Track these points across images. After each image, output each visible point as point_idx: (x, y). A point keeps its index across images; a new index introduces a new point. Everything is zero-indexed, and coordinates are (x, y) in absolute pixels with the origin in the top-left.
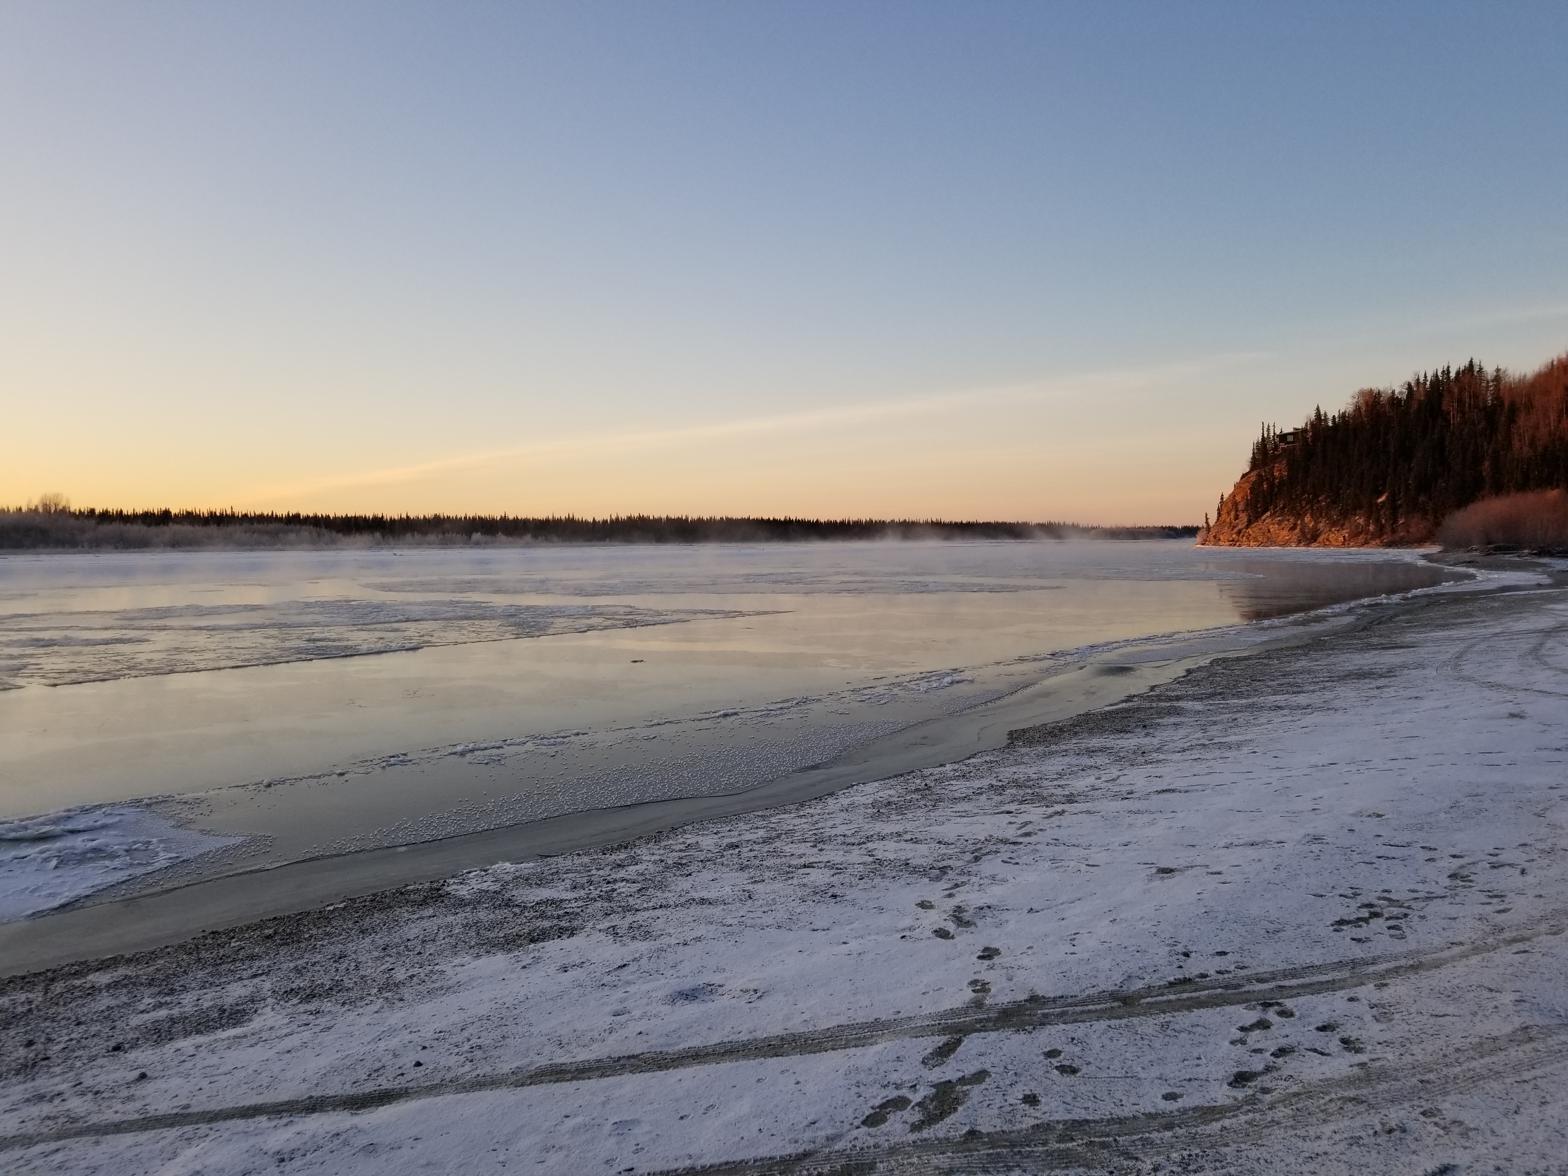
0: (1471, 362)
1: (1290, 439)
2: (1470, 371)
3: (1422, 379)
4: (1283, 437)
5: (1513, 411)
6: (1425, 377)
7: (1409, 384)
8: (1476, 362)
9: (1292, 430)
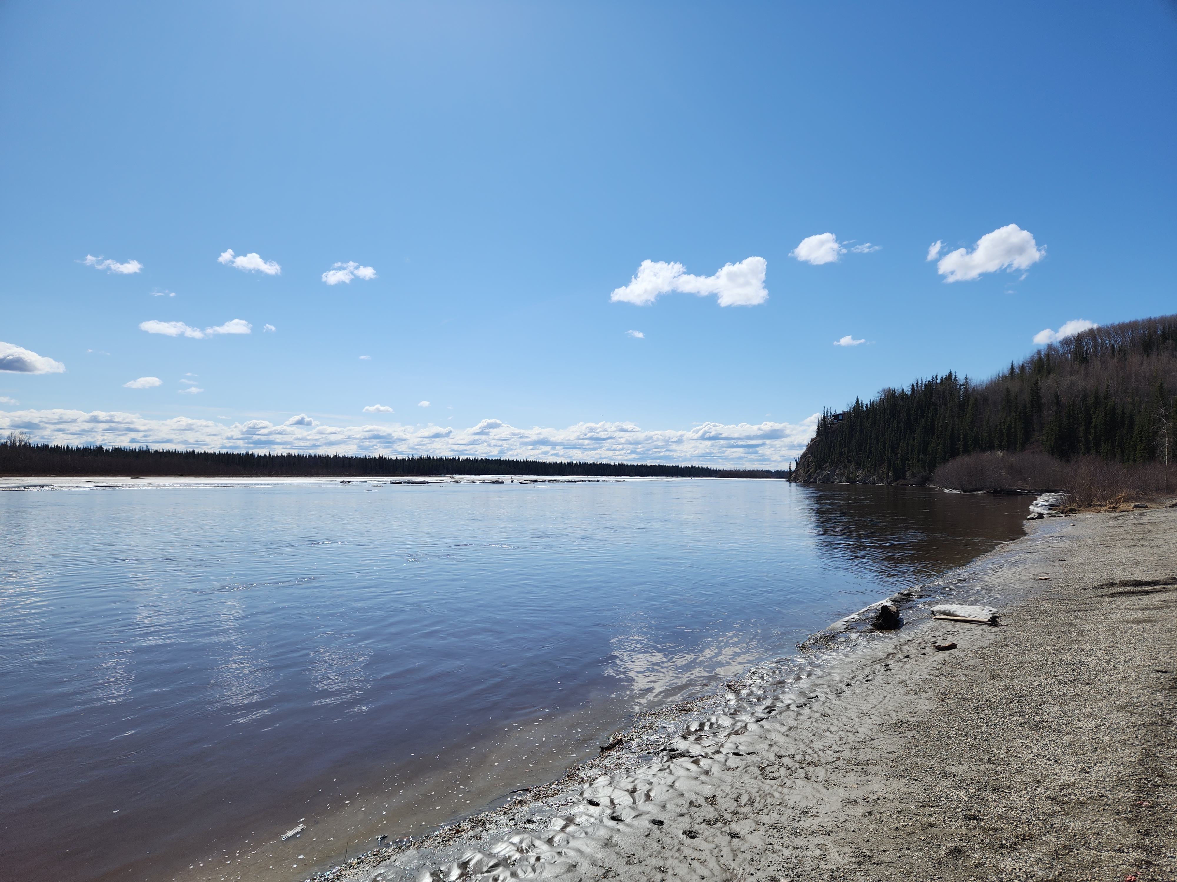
0: (950, 373)
1: (840, 417)
2: (950, 378)
3: (920, 383)
4: (836, 416)
5: (976, 404)
6: (922, 382)
7: (913, 386)
8: (953, 372)
9: (841, 412)
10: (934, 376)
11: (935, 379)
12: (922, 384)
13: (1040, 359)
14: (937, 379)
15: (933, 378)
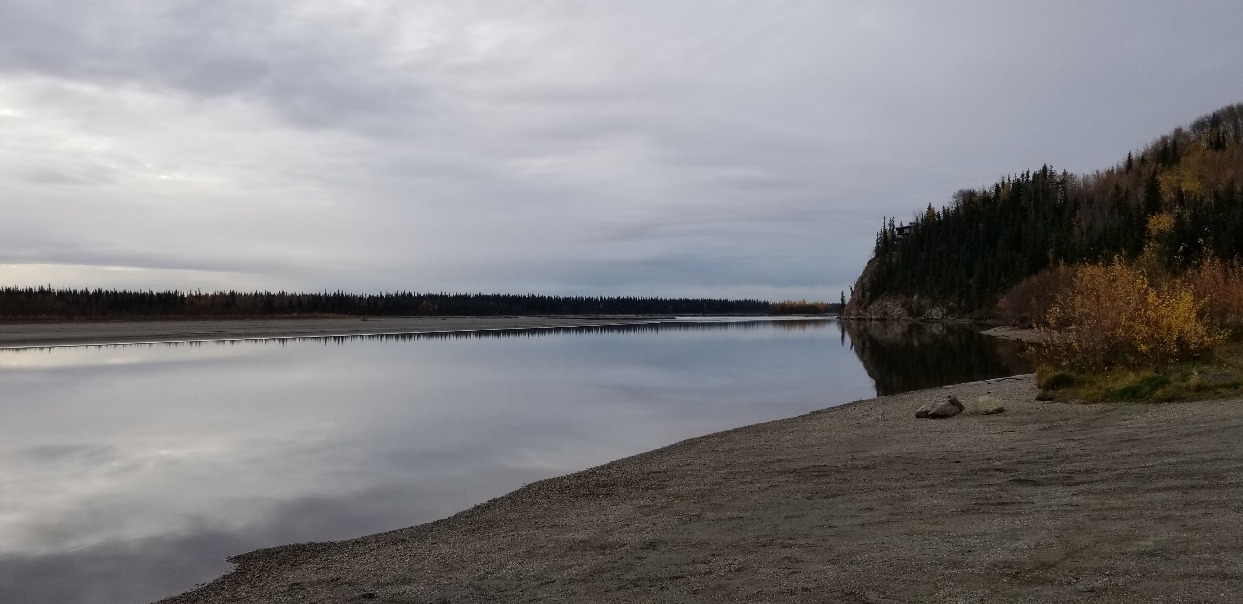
0: (1045, 167)
1: (907, 231)
2: (1045, 174)
3: (1006, 182)
4: (901, 230)
5: (1076, 205)
6: (1009, 180)
7: (997, 186)
8: (1048, 167)
9: (908, 225)
10: (1025, 173)
11: (1026, 175)
12: (1009, 183)
13: (1165, 148)
14: (1028, 176)
15: (1023, 175)
